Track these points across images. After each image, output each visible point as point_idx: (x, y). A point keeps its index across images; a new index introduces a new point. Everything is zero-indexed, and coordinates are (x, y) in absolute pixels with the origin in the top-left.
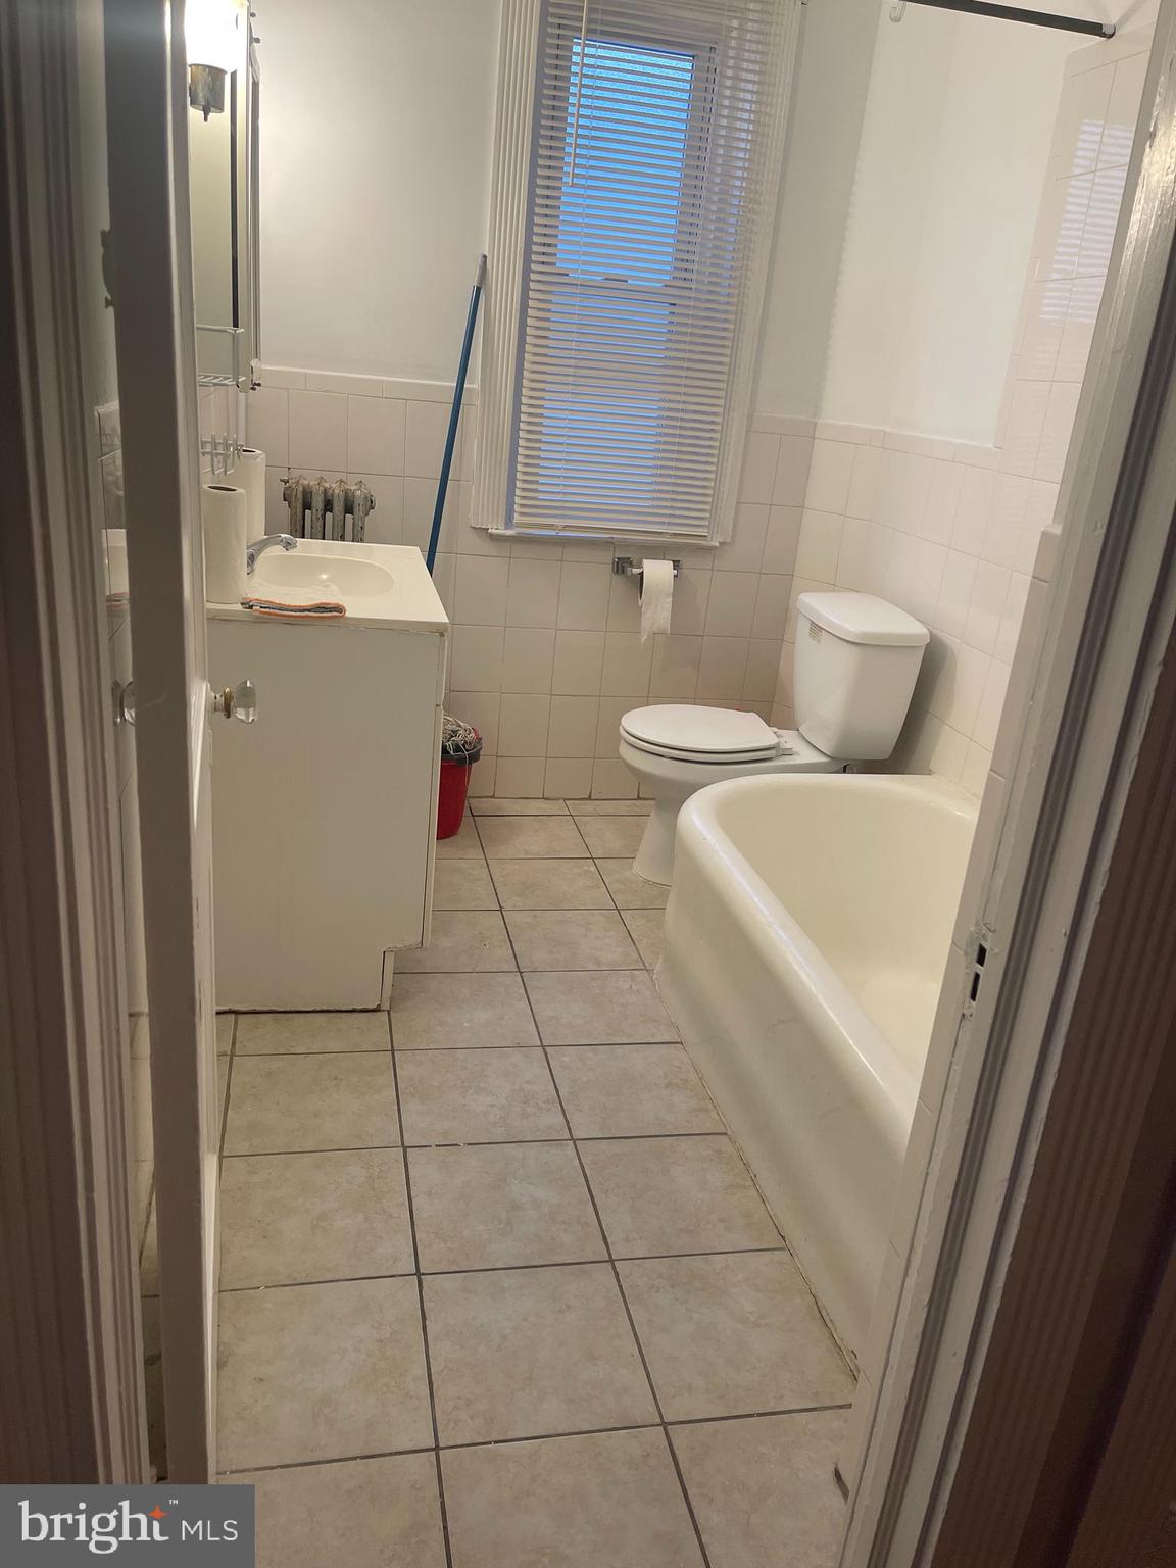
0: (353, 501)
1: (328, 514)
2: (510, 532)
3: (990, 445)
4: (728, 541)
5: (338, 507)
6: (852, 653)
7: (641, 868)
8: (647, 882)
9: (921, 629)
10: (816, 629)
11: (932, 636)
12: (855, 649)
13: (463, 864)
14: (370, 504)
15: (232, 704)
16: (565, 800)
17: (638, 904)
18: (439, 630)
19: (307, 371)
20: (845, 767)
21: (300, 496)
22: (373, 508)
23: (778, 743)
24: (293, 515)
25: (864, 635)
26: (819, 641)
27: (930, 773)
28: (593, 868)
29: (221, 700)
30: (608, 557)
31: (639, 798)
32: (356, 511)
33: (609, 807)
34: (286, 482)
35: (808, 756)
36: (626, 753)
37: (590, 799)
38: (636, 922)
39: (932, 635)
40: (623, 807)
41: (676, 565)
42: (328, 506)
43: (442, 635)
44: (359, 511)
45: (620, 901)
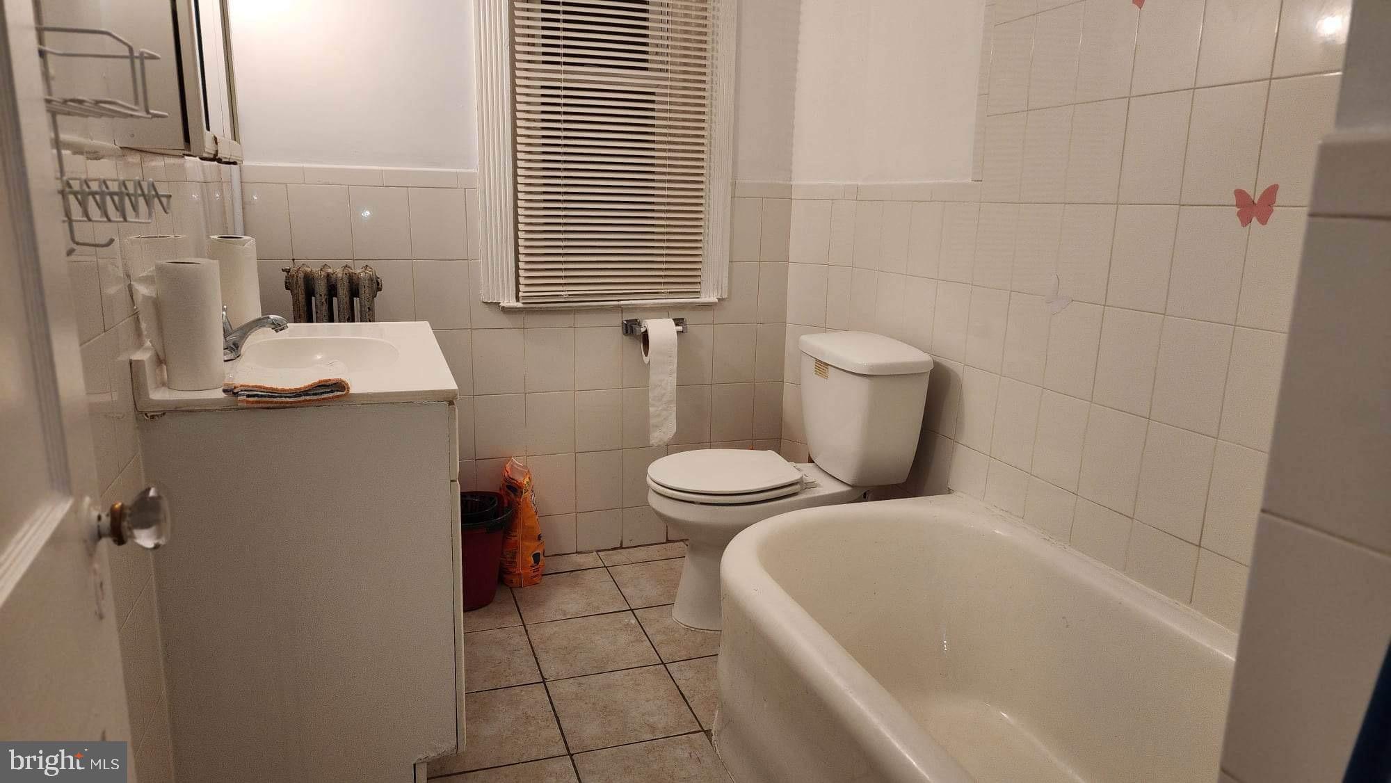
0: (358, 284)
1: (335, 300)
2: (520, 305)
3: (969, 181)
4: (725, 296)
5: (343, 291)
6: (864, 384)
7: (681, 615)
8: (688, 628)
9: (925, 358)
10: (822, 366)
11: (936, 364)
12: (867, 381)
13: (500, 634)
14: (377, 286)
15: (125, 524)
16: (598, 551)
17: (683, 654)
18: (449, 399)
19: (306, 165)
20: (865, 494)
21: (301, 282)
22: (380, 290)
23: (802, 478)
24: (296, 302)
25: (872, 367)
26: (826, 377)
27: (949, 491)
28: (633, 621)
29: (106, 521)
30: (617, 320)
31: (668, 541)
32: (362, 291)
33: (641, 554)
34: (288, 271)
35: (829, 487)
36: (655, 502)
37: (621, 547)
38: (685, 676)
39: (935, 362)
40: (654, 552)
41: (678, 322)
42: (332, 290)
43: (451, 403)
44: (365, 292)
45: (665, 652)
